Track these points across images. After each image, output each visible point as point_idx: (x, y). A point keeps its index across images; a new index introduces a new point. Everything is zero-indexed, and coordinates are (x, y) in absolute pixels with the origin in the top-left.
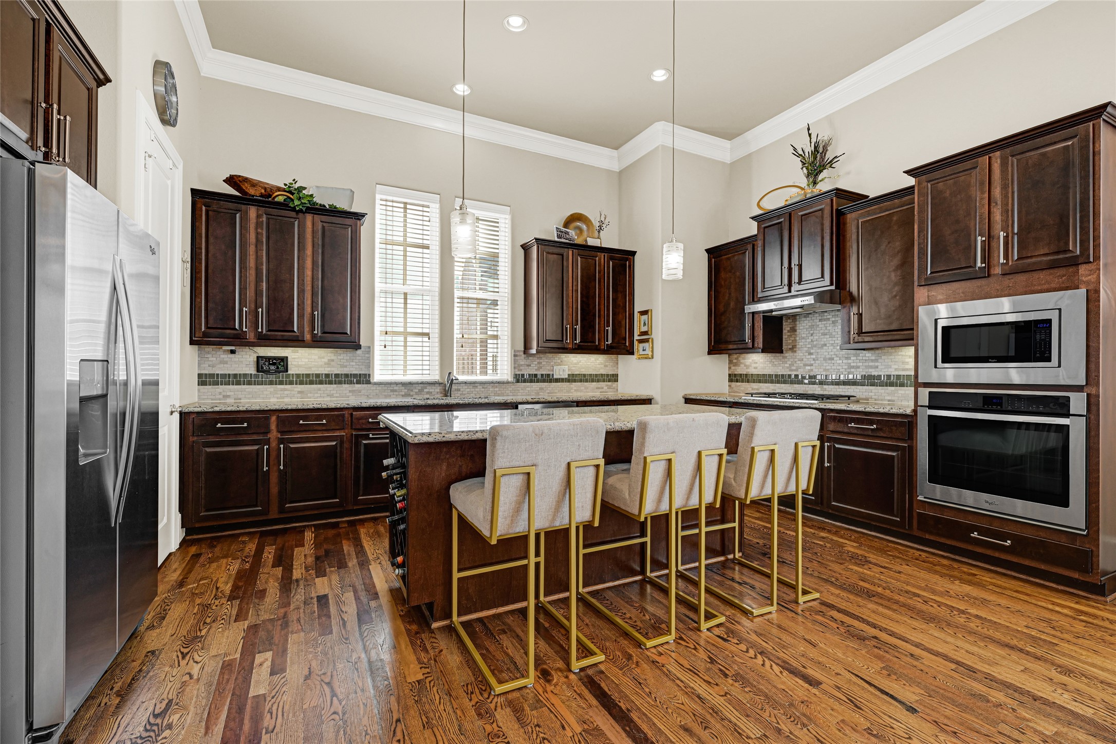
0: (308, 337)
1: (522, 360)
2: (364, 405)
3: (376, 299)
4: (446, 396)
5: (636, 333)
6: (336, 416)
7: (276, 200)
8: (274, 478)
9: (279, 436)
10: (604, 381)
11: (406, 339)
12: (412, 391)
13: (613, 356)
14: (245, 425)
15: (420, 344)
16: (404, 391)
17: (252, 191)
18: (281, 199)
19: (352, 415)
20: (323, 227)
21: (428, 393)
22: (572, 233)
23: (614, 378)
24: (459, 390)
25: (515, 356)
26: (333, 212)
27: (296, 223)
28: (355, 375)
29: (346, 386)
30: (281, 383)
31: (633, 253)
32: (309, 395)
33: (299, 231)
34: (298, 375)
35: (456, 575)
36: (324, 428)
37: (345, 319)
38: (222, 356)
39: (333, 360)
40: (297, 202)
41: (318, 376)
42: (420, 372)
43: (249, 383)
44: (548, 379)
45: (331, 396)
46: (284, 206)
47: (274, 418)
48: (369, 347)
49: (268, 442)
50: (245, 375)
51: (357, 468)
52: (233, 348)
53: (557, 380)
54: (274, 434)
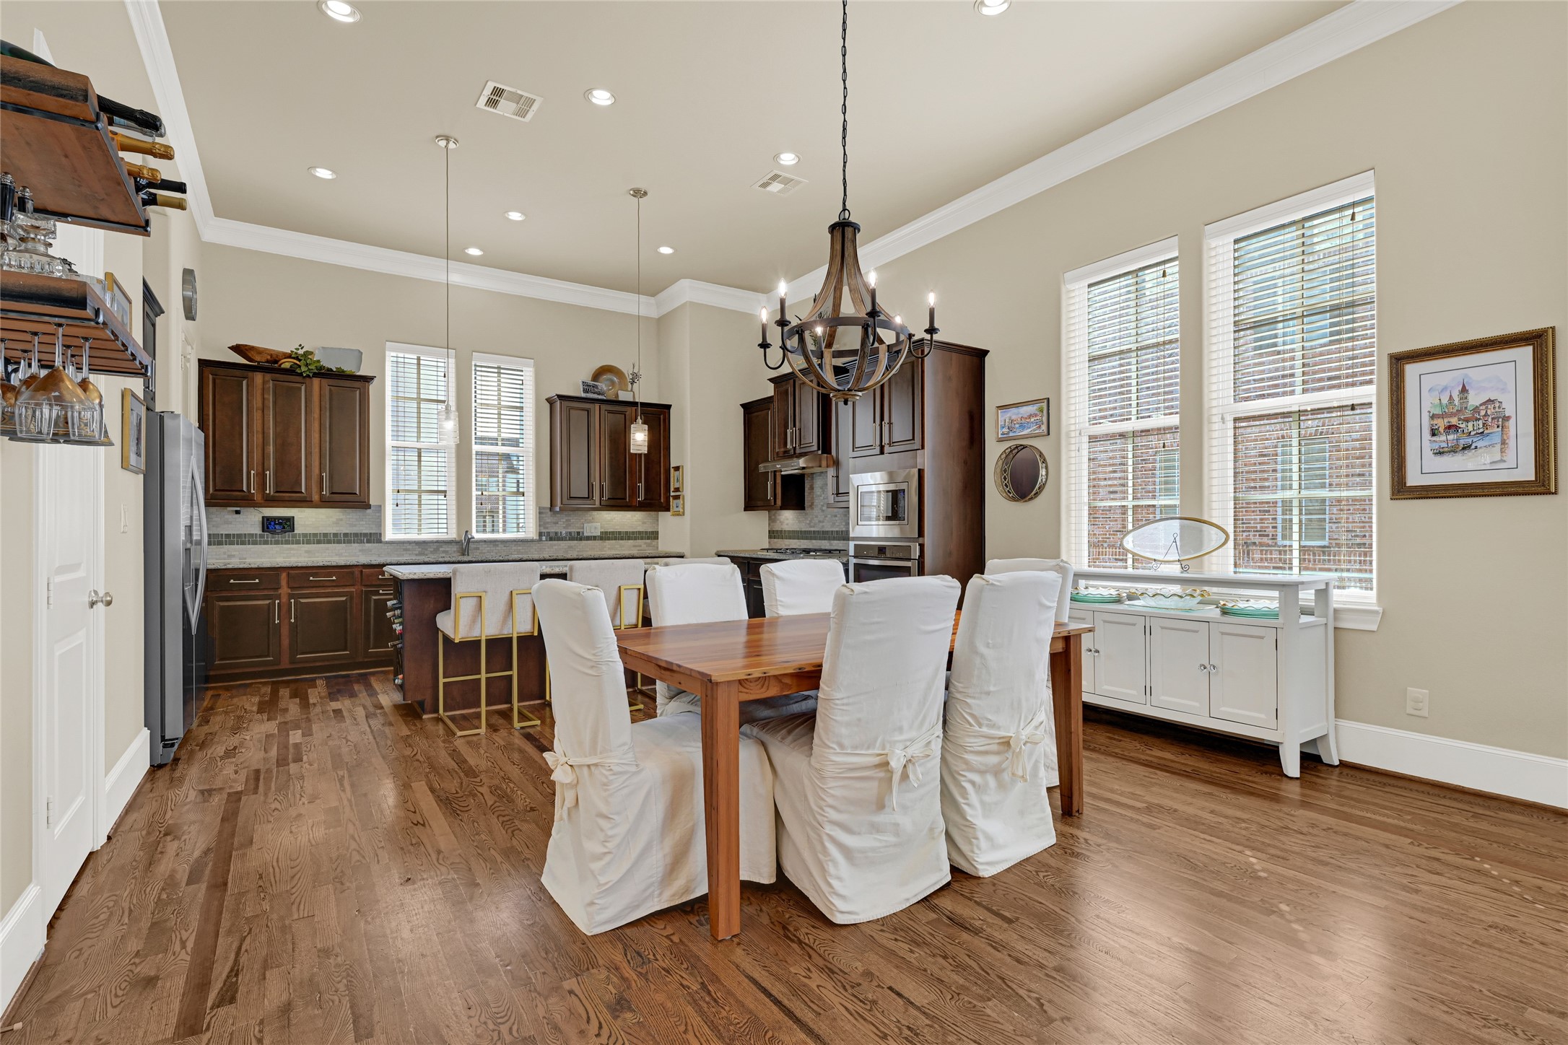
0: (316, 497)
1: (548, 518)
2: (374, 563)
3: (387, 458)
4: (463, 555)
5: (672, 489)
6: (346, 572)
7: (282, 366)
8: (285, 631)
9: (290, 591)
10: (642, 539)
11: (420, 497)
12: (426, 550)
13: (653, 513)
14: (257, 581)
15: (436, 502)
16: (418, 550)
17: (258, 358)
18: (287, 365)
19: (362, 571)
20: (330, 390)
21: (444, 552)
22: (602, 386)
23: (654, 535)
24: (478, 549)
25: (540, 513)
26: (340, 375)
27: (303, 388)
28: (365, 535)
29: (356, 545)
30: (287, 542)
31: (669, 407)
32: (317, 554)
33: (306, 395)
34: (305, 535)
35: (442, 681)
36: (334, 584)
37: (354, 480)
38: (227, 517)
39: (341, 520)
40: (304, 369)
41: (325, 535)
42: (436, 530)
43: (255, 543)
44: (579, 537)
45: (340, 555)
46: (291, 371)
47: (284, 575)
48: (380, 506)
49: (279, 597)
50: (251, 535)
51: (367, 622)
52: (238, 509)
53: (588, 538)
54: (284, 590)
